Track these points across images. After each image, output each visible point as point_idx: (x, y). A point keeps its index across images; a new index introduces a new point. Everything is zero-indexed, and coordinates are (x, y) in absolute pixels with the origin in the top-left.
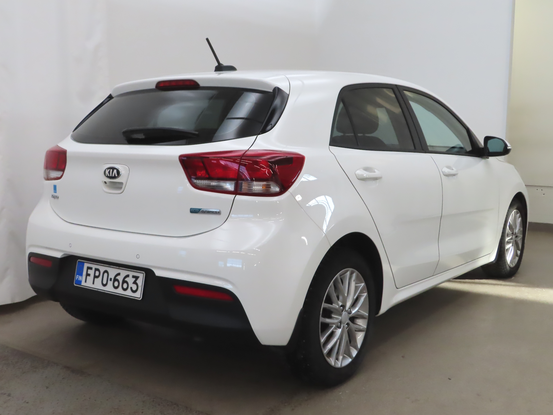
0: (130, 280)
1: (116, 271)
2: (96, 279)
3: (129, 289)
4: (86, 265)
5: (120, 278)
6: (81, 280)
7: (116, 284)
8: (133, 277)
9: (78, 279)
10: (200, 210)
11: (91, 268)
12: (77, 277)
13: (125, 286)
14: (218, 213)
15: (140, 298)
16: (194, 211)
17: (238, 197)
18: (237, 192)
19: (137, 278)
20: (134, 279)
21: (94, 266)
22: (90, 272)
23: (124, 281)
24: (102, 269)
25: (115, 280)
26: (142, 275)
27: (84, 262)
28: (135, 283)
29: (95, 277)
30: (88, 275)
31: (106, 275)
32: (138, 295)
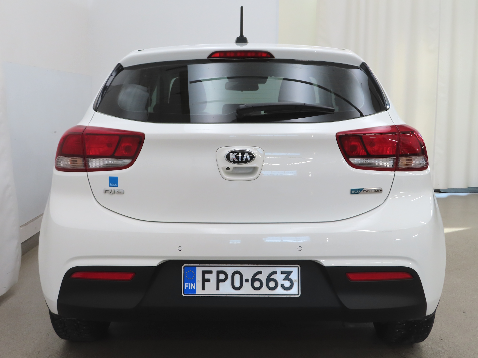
0: (280, 277)
1: (255, 269)
2: (221, 284)
3: (279, 287)
4: (199, 270)
5: (263, 277)
6: (194, 288)
7: (257, 284)
8: (283, 272)
9: (188, 288)
10: (361, 190)
11: (211, 272)
12: (185, 286)
13: (272, 284)
14: (379, 191)
15: (298, 295)
16: (355, 192)
17: (398, 173)
18: (395, 168)
19: (289, 273)
20: (284, 276)
21: (215, 269)
22: (207, 276)
23: (269, 279)
24: (230, 270)
25: (254, 279)
26: (297, 268)
27: (196, 266)
28: (286, 279)
29: (219, 281)
30: (205, 280)
31: (237, 277)
32: (295, 291)
